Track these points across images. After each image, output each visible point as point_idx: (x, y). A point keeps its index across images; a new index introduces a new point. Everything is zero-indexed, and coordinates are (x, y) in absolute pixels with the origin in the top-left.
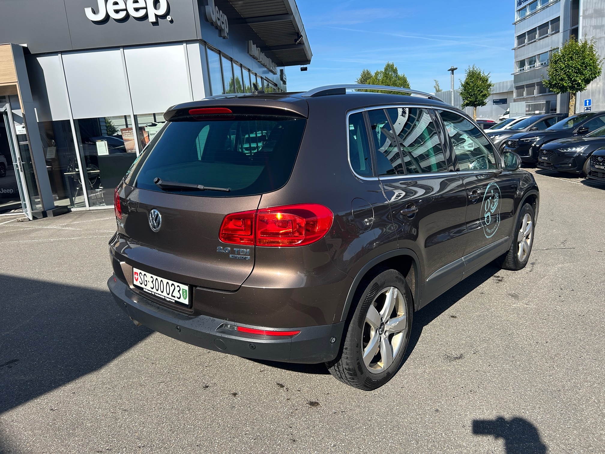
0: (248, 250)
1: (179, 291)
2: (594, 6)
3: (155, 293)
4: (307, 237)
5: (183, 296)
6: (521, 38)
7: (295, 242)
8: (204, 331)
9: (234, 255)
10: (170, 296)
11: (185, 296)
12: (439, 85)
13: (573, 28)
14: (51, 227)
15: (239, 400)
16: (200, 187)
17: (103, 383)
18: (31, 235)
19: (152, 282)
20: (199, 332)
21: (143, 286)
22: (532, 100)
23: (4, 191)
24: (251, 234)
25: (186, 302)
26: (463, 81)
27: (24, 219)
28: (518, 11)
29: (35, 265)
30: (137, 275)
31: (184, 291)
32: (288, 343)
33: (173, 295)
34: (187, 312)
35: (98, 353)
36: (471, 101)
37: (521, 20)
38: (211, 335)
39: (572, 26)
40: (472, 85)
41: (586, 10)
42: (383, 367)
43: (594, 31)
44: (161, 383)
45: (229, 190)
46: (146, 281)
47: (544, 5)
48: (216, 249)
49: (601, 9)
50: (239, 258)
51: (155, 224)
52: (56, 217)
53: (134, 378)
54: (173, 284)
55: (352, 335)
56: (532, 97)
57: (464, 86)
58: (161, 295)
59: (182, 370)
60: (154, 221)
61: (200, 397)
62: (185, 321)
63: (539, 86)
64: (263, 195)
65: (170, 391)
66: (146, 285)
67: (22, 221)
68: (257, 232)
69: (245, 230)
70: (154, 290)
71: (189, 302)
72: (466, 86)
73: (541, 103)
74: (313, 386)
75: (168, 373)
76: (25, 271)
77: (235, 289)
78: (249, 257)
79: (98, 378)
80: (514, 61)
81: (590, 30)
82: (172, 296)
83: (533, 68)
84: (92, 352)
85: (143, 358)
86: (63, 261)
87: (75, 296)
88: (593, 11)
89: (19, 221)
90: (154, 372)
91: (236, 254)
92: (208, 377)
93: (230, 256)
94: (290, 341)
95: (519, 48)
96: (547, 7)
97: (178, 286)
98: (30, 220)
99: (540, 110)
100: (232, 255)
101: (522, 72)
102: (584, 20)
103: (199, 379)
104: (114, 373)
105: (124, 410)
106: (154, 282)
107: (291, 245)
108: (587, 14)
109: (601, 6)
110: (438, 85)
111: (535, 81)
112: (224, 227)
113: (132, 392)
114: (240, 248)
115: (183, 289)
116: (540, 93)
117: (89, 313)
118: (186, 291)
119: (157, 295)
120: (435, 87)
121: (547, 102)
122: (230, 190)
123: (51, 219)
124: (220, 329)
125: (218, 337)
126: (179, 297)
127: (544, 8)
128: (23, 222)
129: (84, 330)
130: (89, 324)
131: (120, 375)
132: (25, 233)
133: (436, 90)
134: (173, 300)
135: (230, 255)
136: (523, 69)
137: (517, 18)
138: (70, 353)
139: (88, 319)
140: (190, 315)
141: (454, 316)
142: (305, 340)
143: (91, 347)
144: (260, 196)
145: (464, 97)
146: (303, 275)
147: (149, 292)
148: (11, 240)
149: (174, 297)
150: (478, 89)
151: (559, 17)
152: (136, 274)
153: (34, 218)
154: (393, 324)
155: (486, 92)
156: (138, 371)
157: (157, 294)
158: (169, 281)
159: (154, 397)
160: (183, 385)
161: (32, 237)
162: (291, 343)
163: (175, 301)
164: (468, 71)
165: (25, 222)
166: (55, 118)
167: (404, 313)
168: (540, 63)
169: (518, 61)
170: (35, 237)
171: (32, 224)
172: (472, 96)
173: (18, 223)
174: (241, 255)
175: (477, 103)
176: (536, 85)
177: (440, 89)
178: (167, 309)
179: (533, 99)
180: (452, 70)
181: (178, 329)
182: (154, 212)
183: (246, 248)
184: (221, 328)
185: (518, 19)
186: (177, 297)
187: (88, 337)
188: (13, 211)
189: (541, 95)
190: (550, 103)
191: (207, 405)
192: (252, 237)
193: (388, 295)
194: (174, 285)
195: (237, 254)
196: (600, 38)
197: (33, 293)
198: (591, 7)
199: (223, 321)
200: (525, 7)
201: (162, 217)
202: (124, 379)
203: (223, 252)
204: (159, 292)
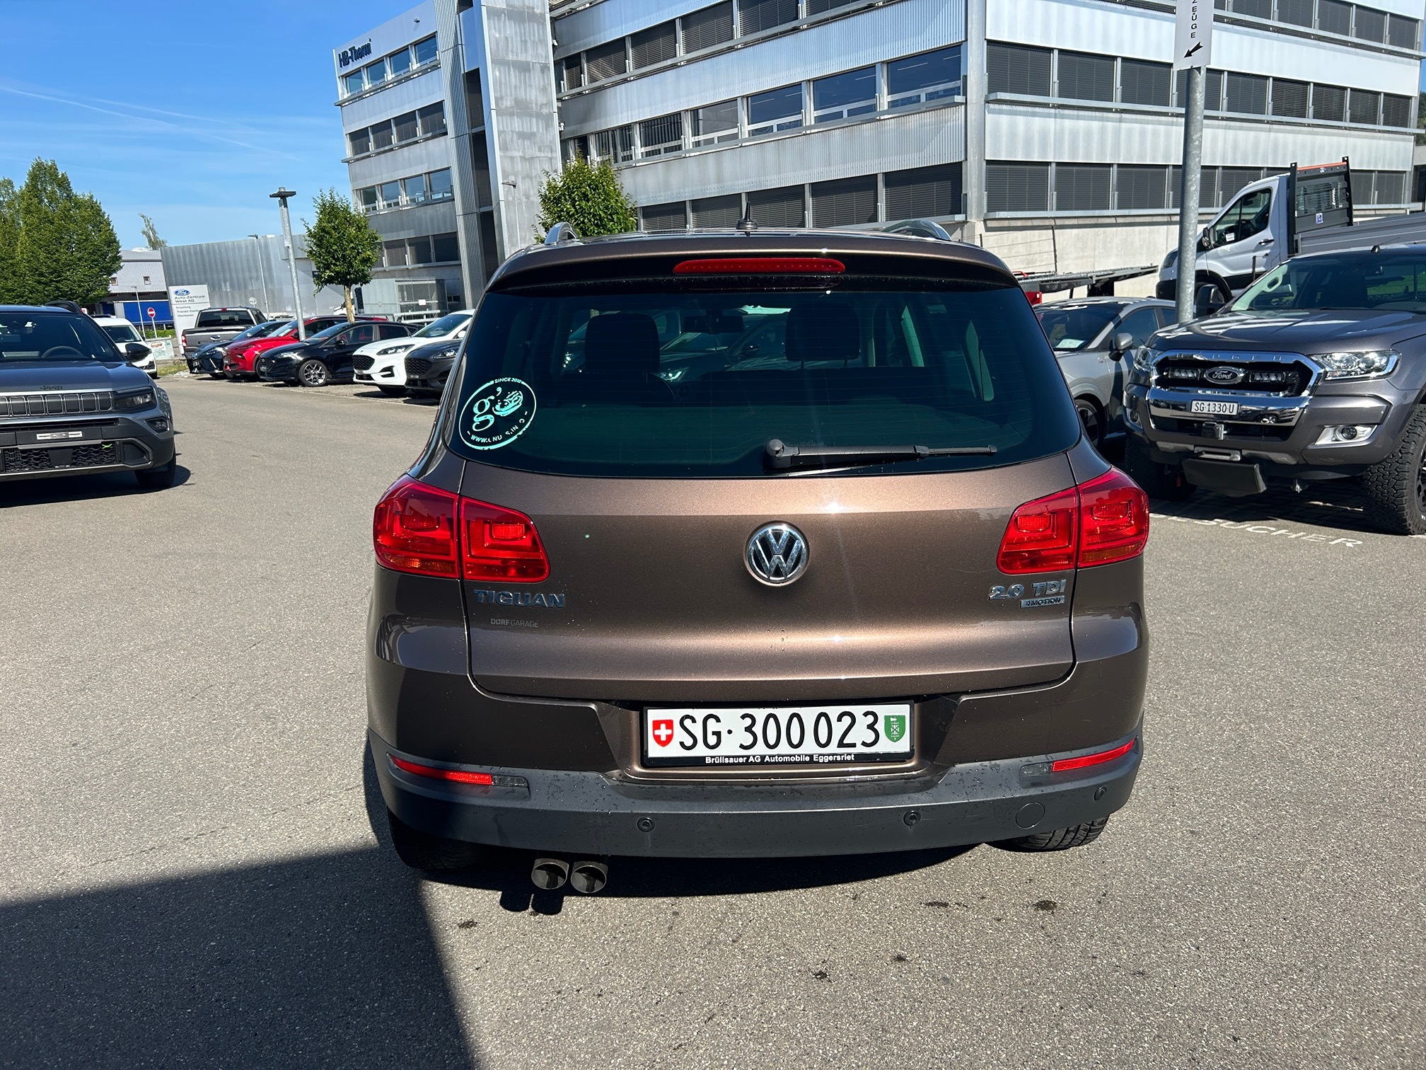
2: (513, 93)
5: (888, 734)
6: (358, 137)
11: (895, 733)
12: (155, 228)
13: (475, 131)
16: (923, 450)
22: (404, 277)
25: (898, 746)
26: (313, 222)
28: (342, 76)
30: (670, 727)
31: (892, 720)
36: (337, 273)
37: (353, 100)
39: (472, 128)
40: (335, 234)
41: (502, 98)
43: (520, 141)
47: (399, 73)
49: (526, 99)
51: (785, 565)
56: (403, 270)
57: (314, 237)
63: (413, 247)
72: (320, 237)
73: (426, 282)
80: (350, 188)
81: (512, 140)
83: (397, 207)
88: (513, 103)
95: (358, 160)
96: (408, 79)
99: (427, 299)
101: (371, 214)
102: (500, 118)
108: (503, 107)
109: (526, 94)
110: (152, 229)
111: (404, 235)
115: (889, 717)
116: (419, 262)
118: (901, 718)
120: (144, 233)
121: (438, 281)
127: (401, 80)
133: (150, 241)
136: (374, 208)
137: (343, 94)
145: (319, 263)
150: (352, 245)
151: (441, 103)
152: (664, 725)
155: (369, 253)
164: (320, 201)
168: (408, 198)
169: (360, 190)
172: (337, 260)
175: (352, 276)
176: (407, 245)
177: (161, 237)
179: (405, 273)
180: (283, 196)
185: (346, 96)
189: (421, 265)
190: (443, 283)
196: (532, 158)
198: (509, 94)
200: (358, 70)
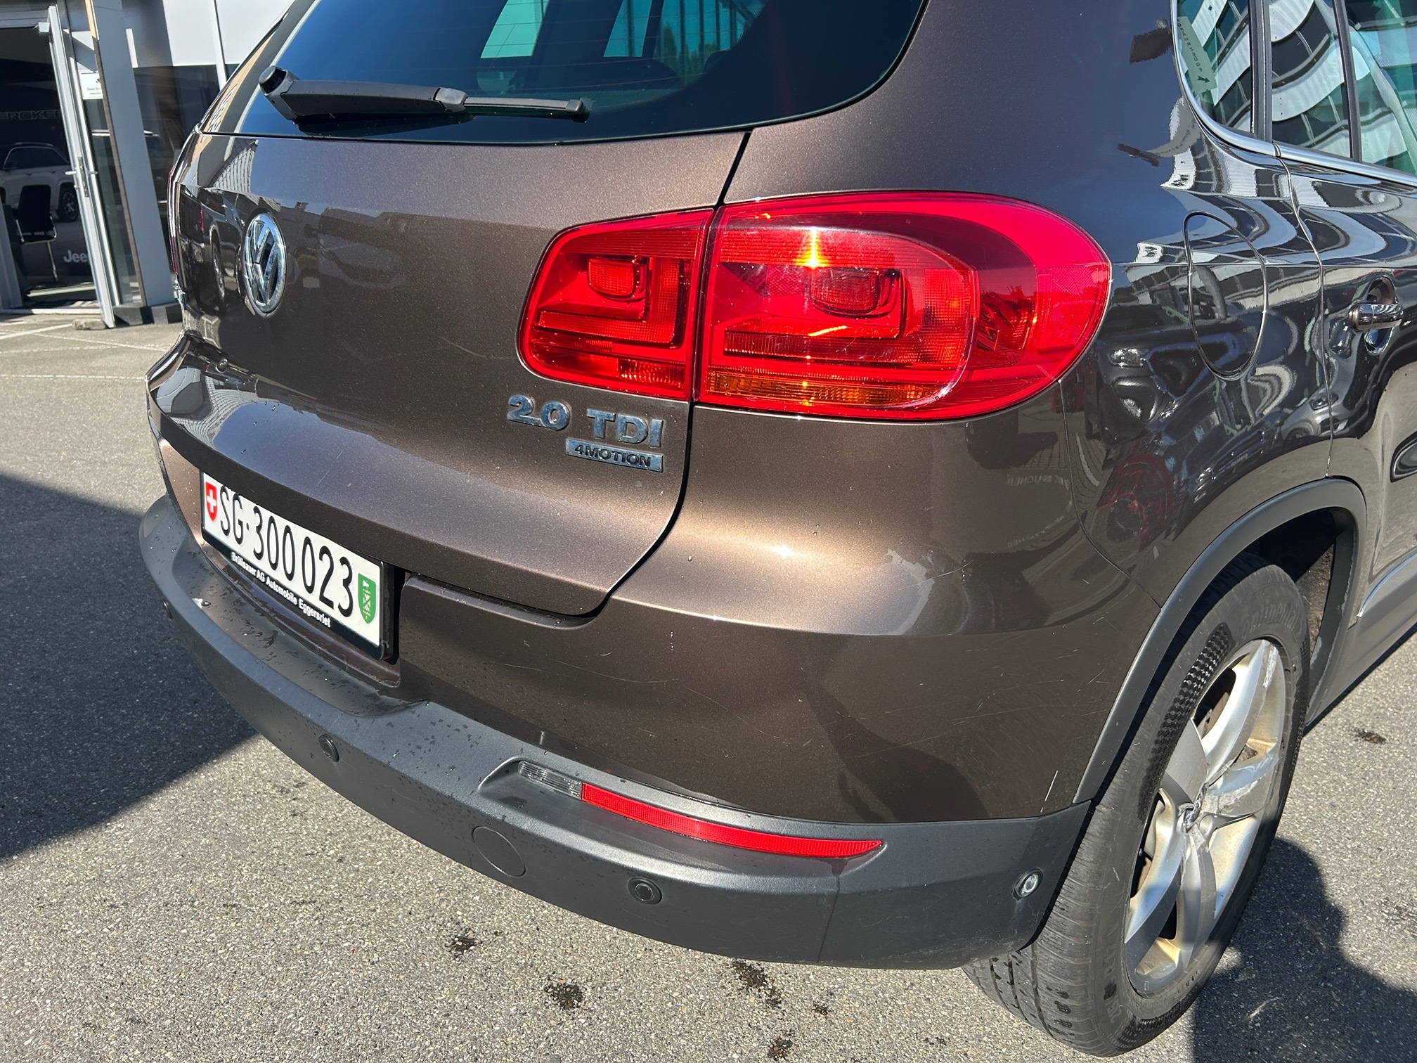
0: (656, 421)
1: (347, 582)
3: (266, 576)
4: (977, 375)
5: (362, 605)
7: (904, 400)
8: (427, 780)
9: (585, 443)
10: (314, 598)
11: (366, 608)
14: (152, 349)
15: (582, 1029)
16: (450, 97)
17: (101, 880)
18: (94, 364)
19: (259, 528)
20: (411, 781)
21: (229, 541)
23: (74, 258)
24: (678, 341)
25: (371, 632)
27: (93, 324)
29: (65, 440)
30: (215, 497)
31: (365, 584)
32: (819, 896)
33: (326, 595)
34: (374, 678)
35: (126, 750)
38: (461, 805)
42: (1176, 962)
44: (304, 902)
45: (582, 106)
46: (240, 523)
48: (505, 408)
50: (612, 460)
51: (262, 282)
52: (173, 325)
53: (211, 871)
54: (325, 551)
55: (1102, 857)
58: (285, 589)
59: (390, 856)
60: (259, 266)
61: (432, 990)
62: (359, 721)
64: (756, 130)
65: (329, 946)
66: (239, 541)
67: (88, 329)
68: (706, 335)
69: (646, 316)
70: (264, 564)
71: (383, 635)
74: (876, 993)
75: (340, 861)
76: (30, 455)
77: (582, 610)
78: (659, 456)
79: (91, 856)
82: (323, 599)
84: (109, 743)
85: (269, 786)
86: (141, 437)
87: (131, 543)
89: (79, 328)
90: (289, 850)
91: (592, 439)
92: (477, 898)
93: (570, 444)
94: (833, 890)
97: (344, 561)
98: (107, 328)
100: (578, 442)
103: (444, 905)
104: (150, 841)
105: (132, 1020)
106: (264, 532)
107: (886, 413)
112: (542, 299)
113: (186, 936)
114: (617, 411)
115: (361, 578)
117: (151, 600)
118: (371, 583)
119: (273, 585)
122: (589, 108)
123: (159, 329)
124: (501, 782)
125: (489, 820)
126: (345, 606)
128: (88, 332)
129: (114, 657)
130: (138, 640)
131: (169, 849)
132: (83, 356)
134: (327, 616)
135: (567, 443)
138: (37, 739)
139: (141, 622)
140: (385, 691)
141: (1369, 734)
142: (905, 884)
143: (112, 724)
144: (740, 137)
146: (916, 571)
147: (247, 568)
148: (37, 372)
149: (330, 604)
152: (211, 492)
153: (120, 322)
154: (1238, 791)
156: (237, 842)
157: (272, 580)
158: (314, 537)
159: (259, 967)
160: (379, 923)
161: (94, 368)
162: (836, 897)
163: (334, 622)
165: (94, 332)
166: (180, 59)
167: (1273, 745)
170: (100, 369)
171: (109, 337)
173: (76, 333)
174: (621, 444)
178: (304, 648)
181: (326, 747)
182: (261, 224)
183: (648, 412)
184: (508, 778)
186: (340, 607)
187: (117, 685)
188: (78, 303)
191: (453, 1038)
192: (681, 355)
193: (1243, 673)
194: (329, 554)
195: (603, 440)
197: (18, 521)
199: (519, 743)
201: (287, 251)
202: (176, 870)
203: (537, 425)
204: (279, 575)
